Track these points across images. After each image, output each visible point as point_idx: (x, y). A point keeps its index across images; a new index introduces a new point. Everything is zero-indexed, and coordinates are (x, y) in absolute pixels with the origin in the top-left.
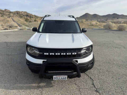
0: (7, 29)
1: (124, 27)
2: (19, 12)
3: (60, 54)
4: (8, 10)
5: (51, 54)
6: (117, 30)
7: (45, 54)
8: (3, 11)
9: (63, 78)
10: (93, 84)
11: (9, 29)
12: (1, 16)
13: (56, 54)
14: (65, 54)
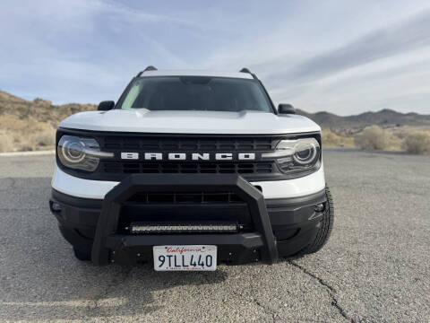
0: (30, 150)
1: (426, 140)
2: (79, 105)
3: (189, 156)
4: (44, 101)
5: (148, 156)
6: (404, 150)
7: (124, 156)
8: (29, 104)
9: (196, 260)
10: (334, 304)
11: (37, 149)
12: (21, 118)
13: (172, 156)
14: (206, 156)
